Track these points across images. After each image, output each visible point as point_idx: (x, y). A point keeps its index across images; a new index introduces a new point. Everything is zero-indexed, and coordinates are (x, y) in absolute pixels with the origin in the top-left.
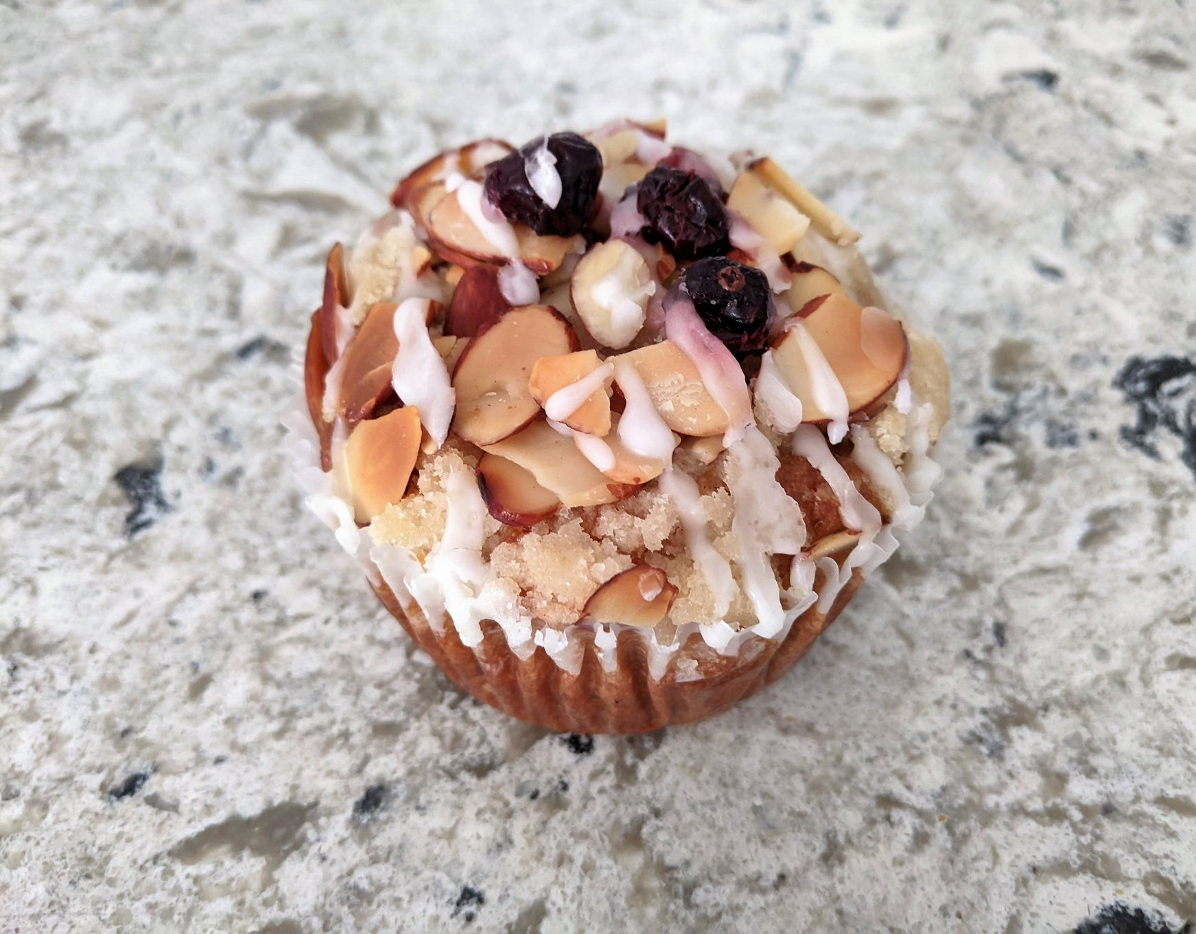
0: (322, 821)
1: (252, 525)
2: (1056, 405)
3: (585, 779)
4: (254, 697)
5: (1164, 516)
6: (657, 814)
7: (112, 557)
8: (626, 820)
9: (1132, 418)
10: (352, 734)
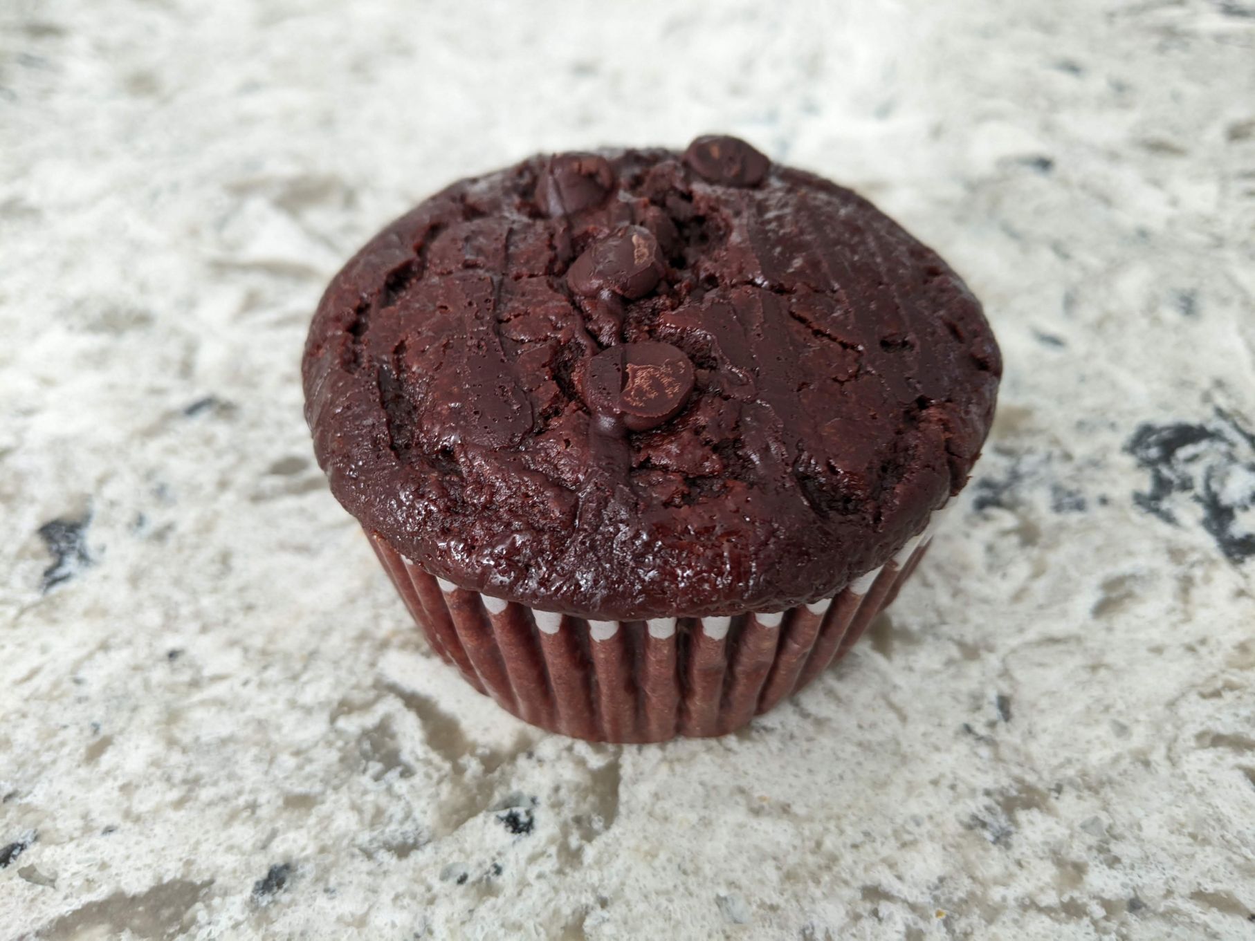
0: (216, 901)
1: (177, 582)
2: (1061, 471)
3: (522, 863)
4: (155, 763)
5: (1186, 585)
6: (604, 903)
7: (23, 611)
8: (567, 911)
9: (1146, 484)
10: (260, 806)
